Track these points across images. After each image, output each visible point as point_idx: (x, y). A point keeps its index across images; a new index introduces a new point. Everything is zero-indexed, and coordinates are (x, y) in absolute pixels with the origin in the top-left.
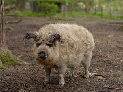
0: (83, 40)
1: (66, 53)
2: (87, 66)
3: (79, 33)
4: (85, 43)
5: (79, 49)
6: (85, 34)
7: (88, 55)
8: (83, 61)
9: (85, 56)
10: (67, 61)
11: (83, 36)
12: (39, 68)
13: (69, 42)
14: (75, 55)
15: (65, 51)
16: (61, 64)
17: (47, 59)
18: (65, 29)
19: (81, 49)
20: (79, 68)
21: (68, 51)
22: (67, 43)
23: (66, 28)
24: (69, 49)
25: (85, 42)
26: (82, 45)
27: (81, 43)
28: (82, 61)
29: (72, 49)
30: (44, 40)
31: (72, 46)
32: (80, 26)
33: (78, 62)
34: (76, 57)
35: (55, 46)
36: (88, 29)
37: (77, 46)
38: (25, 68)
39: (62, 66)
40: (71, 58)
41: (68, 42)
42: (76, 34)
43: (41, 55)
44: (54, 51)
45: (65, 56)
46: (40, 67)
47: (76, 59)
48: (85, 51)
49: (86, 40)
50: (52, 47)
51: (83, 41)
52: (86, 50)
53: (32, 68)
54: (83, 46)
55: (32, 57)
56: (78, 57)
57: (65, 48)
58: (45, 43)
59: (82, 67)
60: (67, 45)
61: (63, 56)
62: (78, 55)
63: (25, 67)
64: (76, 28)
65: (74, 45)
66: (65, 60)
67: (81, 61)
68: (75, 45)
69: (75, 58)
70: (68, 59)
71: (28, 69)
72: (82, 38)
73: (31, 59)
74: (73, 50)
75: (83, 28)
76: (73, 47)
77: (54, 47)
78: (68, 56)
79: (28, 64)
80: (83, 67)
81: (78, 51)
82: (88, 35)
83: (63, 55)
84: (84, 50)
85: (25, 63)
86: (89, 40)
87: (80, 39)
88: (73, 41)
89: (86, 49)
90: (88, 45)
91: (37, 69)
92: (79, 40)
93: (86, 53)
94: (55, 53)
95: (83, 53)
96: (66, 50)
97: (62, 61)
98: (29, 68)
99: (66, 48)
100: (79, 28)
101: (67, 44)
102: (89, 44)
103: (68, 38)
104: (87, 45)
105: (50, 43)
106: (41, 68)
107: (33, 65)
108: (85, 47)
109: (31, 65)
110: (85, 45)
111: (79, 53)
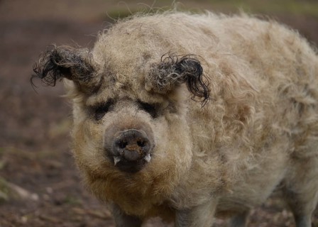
0: (282, 85)
1: (215, 147)
2: (305, 203)
3: (264, 55)
4: (293, 101)
5: (267, 127)
6: (292, 57)
7: (307, 154)
8: (288, 183)
9: (294, 157)
10: (217, 182)
11: (281, 67)
12: (88, 218)
13: (228, 96)
14: (251, 154)
15: (209, 135)
16: (194, 195)
17: (145, 173)
18: (205, 36)
19: (275, 126)
20: (269, 216)
21: (225, 138)
22: (221, 101)
23: (207, 32)
24: (228, 128)
25: (293, 96)
26: (280, 110)
27: (274, 98)
28: (282, 183)
29: (242, 128)
30: (126, 87)
31: (240, 111)
32: (267, 20)
33: (263, 187)
34: (257, 166)
35: (174, 111)
36: (306, 34)
37: (261, 115)
38: (24, 219)
39: (194, 208)
40: (234, 168)
41: (222, 93)
42: (253, 60)
43: (127, 153)
44: (171, 133)
45: (209, 162)
46: (92, 212)
47: (253, 173)
48: (294, 136)
49: (298, 84)
50: (163, 118)
51: (286, 91)
52: (296, 131)
53: (54, 219)
54: (284, 114)
55: (52, 167)
56: (264, 165)
57: (211, 124)
58: (132, 96)
59: (281, 210)
60: (218, 109)
61: (205, 159)
62: (264, 156)
63: (22, 215)
64: (252, 33)
65: (247, 109)
66: (209, 180)
67: (276, 182)
68: (253, 110)
69: (250, 167)
70: (223, 173)
71: (37, 220)
72: (280, 75)
73: (49, 176)
74: (245, 132)
75: (282, 33)
76: (243, 119)
77: (170, 116)
78: (223, 159)
79: (35, 197)
80: (285, 213)
81: (263, 138)
82: (304, 62)
83: (202, 154)
84: (288, 130)
85: (23, 193)
86: (312, 87)
87: (272, 79)
88: (246, 91)
89: (299, 124)
90: (311, 110)
91: (77, 221)
92: (264, 83)
93: (301, 142)
94: (177, 141)
95: (286, 145)
96: (217, 133)
97: (199, 181)
98: (42, 219)
99: (216, 122)
100: (264, 31)
101: (220, 104)
102: (313, 106)
103: (222, 76)
104: (302, 108)
105: (154, 100)
106: (94, 216)
107: (58, 203)
108: (292, 116)
109: (48, 201)
110: (296, 110)
111: (267, 145)
